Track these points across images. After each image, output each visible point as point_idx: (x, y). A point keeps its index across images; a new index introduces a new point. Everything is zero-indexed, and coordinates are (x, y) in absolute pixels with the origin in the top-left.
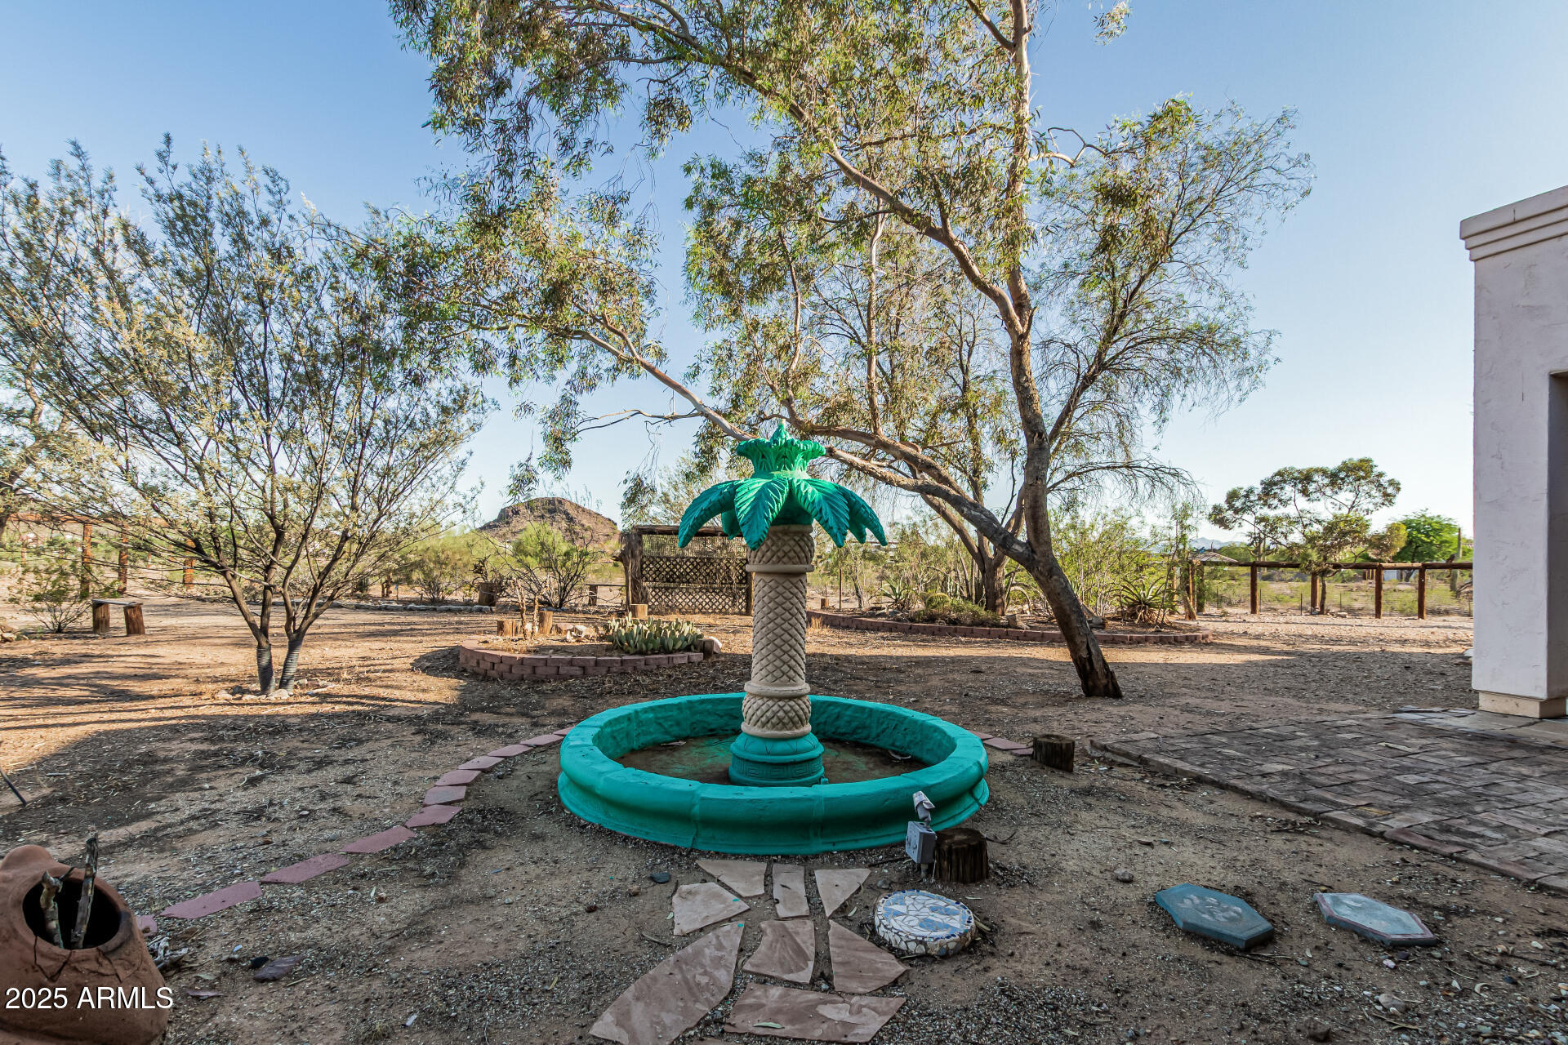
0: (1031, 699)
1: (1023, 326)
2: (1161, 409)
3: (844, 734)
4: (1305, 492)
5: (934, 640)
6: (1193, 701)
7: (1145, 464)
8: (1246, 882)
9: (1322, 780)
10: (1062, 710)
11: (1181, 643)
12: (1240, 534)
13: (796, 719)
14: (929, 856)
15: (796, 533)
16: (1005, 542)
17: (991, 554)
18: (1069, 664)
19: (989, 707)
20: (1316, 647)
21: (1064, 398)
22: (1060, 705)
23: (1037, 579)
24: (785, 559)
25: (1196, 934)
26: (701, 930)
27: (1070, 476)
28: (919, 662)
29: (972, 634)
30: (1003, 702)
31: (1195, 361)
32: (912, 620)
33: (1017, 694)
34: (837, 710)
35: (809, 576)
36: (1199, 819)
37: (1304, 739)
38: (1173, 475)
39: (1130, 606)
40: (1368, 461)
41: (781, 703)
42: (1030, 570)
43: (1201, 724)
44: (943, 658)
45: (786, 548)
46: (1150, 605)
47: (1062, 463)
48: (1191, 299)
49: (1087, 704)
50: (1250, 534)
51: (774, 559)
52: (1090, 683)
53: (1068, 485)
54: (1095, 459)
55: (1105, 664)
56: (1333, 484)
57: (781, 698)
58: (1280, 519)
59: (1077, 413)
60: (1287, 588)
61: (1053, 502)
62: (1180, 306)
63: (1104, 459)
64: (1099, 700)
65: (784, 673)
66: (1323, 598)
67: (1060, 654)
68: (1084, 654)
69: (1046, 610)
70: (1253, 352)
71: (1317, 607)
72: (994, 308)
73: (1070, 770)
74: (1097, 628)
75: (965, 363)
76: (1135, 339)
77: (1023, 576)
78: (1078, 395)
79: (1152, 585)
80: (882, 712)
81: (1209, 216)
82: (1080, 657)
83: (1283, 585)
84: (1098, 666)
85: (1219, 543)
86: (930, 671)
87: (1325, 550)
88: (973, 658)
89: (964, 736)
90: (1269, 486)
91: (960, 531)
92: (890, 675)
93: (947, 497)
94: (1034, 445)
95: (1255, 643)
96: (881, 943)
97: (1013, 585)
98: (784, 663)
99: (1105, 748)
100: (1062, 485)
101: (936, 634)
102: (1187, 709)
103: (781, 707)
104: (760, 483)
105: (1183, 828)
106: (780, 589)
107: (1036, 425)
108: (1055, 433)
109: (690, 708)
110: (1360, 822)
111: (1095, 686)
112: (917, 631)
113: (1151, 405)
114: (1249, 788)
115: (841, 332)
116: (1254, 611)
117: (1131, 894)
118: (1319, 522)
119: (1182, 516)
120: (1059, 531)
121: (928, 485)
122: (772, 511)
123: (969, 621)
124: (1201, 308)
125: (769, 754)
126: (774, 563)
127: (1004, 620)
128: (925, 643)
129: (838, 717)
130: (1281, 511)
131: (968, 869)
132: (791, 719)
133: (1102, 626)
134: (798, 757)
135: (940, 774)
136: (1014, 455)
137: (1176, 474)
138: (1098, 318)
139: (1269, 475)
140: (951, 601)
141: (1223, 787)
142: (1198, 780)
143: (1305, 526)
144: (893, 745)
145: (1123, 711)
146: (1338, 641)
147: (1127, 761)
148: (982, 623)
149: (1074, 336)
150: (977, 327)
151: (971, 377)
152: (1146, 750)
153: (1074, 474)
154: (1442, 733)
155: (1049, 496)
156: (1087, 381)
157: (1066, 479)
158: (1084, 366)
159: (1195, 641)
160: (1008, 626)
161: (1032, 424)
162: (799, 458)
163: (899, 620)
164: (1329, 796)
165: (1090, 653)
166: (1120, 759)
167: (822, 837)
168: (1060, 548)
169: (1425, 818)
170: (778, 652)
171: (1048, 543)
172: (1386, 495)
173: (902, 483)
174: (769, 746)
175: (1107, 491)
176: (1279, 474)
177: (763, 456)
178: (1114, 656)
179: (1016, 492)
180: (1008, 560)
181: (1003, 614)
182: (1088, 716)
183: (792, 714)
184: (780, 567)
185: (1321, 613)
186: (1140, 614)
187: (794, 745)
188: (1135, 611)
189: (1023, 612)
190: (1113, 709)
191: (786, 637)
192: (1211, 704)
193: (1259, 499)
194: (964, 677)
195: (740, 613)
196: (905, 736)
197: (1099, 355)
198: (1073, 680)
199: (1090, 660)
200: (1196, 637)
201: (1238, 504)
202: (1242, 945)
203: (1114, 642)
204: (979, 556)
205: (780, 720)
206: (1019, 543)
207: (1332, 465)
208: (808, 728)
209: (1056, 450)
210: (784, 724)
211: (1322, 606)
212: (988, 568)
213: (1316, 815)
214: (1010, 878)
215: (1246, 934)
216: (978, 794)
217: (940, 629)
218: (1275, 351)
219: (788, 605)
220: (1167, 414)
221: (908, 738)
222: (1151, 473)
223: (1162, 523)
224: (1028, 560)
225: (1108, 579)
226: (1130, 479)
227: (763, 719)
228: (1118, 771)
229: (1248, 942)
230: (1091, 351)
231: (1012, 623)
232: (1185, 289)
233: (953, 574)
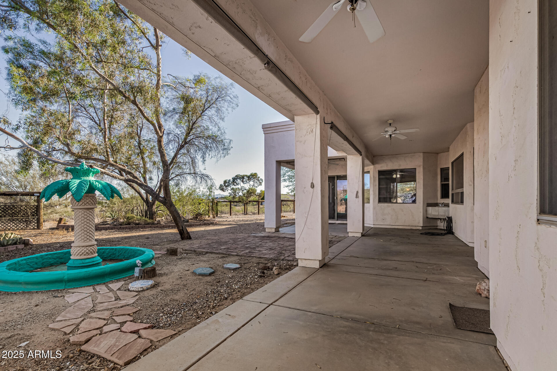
0: (166, 243)
1: (161, 133)
2: (203, 157)
3: (106, 258)
4: (243, 181)
5: (131, 231)
6: (209, 237)
7: (199, 173)
8: (211, 266)
9: (232, 248)
10: (175, 244)
11: (210, 225)
12: (226, 193)
13: (93, 252)
14: (141, 274)
15: (91, 196)
16: (156, 197)
17: (150, 200)
18: (177, 233)
19: (153, 247)
20: (242, 223)
21: (175, 150)
22: (175, 243)
23: (167, 208)
24: (87, 204)
25: (200, 275)
26: (78, 301)
27: (177, 176)
28: (126, 238)
29: (145, 227)
30: (157, 245)
31: (212, 145)
32: (121, 225)
33: (161, 242)
34: (103, 251)
35: (95, 209)
36: (205, 259)
37: (231, 241)
38: (207, 177)
39: (196, 215)
40: (256, 174)
41: (87, 248)
42: (164, 205)
43: (210, 242)
44: (135, 236)
45: (88, 201)
46: (201, 215)
47: (174, 172)
48: (211, 127)
49: (182, 242)
50: (229, 193)
51: (83, 204)
52: (183, 236)
53: (177, 178)
54: (185, 171)
55: (187, 232)
56: (249, 180)
57: (87, 246)
58: (237, 189)
59: (179, 156)
60: (240, 208)
61: (172, 183)
62: (207, 129)
63: (188, 171)
64: (185, 240)
65: (88, 239)
66: (247, 210)
67: (175, 231)
68: (181, 228)
69: (170, 218)
70: (226, 144)
71: (245, 213)
72: (152, 127)
73: (177, 255)
74: (186, 222)
75: (139, 134)
76: (196, 136)
77: (163, 208)
78: (179, 151)
79: (202, 208)
80: (120, 249)
81: (214, 105)
82: (180, 229)
83: (239, 207)
84: (185, 231)
85: (224, 195)
86: (131, 240)
87: (247, 197)
88: (146, 235)
89: (147, 250)
90: (234, 179)
91: (139, 193)
92: (115, 243)
93: (137, 183)
94: (165, 169)
95: (228, 223)
96: (131, 291)
97: (158, 211)
98: (88, 236)
99: (186, 250)
100: (175, 178)
101: (131, 229)
102: (208, 239)
103: (87, 249)
104: (77, 181)
105: (201, 261)
106: (86, 213)
107: (166, 163)
108: (172, 162)
109: (42, 258)
110: (236, 254)
111: (184, 237)
112: (123, 228)
113: (200, 156)
114: (217, 252)
115: (86, 116)
116: (231, 215)
117: (189, 272)
118: (246, 190)
119: (210, 188)
120: (174, 193)
121: (130, 179)
122: (85, 190)
123: (143, 223)
124: (213, 130)
125: (83, 263)
126: (83, 206)
127: (156, 222)
128: (127, 232)
129: (103, 253)
130: (237, 187)
131: (151, 274)
132: (91, 252)
133: (188, 221)
134: (94, 263)
135: (143, 257)
136: (158, 168)
137: (208, 177)
138: (184, 126)
139: (234, 176)
140: (136, 216)
141: (212, 253)
142: (207, 253)
143: (243, 191)
144: (124, 257)
145: (191, 242)
146: (247, 221)
147: (191, 252)
148: (148, 224)
149: (178, 131)
150: (143, 122)
151: (142, 139)
152: (196, 249)
153: (178, 175)
154: (257, 237)
155: (170, 182)
156: (182, 147)
157: (176, 177)
158: (181, 142)
159: (213, 224)
160: (157, 224)
161: (164, 162)
162: (91, 173)
163: (115, 225)
164: (232, 251)
165: (183, 228)
166: (189, 252)
167: (109, 277)
168: (174, 199)
169: (247, 251)
170: (85, 233)
171: (170, 197)
172: (260, 183)
173: (120, 178)
174: (83, 261)
175: (188, 181)
176: (236, 176)
177: (77, 172)
178: (190, 230)
179: (159, 180)
180: (157, 202)
181: (155, 220)
182: (182, 245)
183: (91, 251)
184: (86, 207)
185: (246, 214)
186: (199, 217)
187: (92, 260)
188: (198, 216)
189: (162, 220)
190: (189, 242)
191: (88, 228)
192: (213, 238)
193: (232, 183)
194: (143, 240)
195: (34, 229)
196: (128, 254)
197: (185, 139)
198: (179, 237)
199: (183, 230)
200: (213, 223)
201: (226, 184)
202: (208, 274)
203: (191, 226)
204: (147, 201)
205: (87, 253)
206: (161, 197)
207: (249, 174)
208: (97, 254)
209: (172, 167)
210: (88, 254)
211: (247, 213)
212: (150, 205)
213: (229, 254)
214: (161, 275)
215: (209, 272)
216: (152, 262)
217: (132, 227)
218: (232, 145)
219: (88, 218)
220: (205, 159)
221: (129, 255)
222: (201, 176)
223: (205, 190)
224: (164, 202)
225: (190, 207)
226: (195, 178)
227: (81, 253)
228: (189, 255)
229: (210, 273)
230: (183, 137)
231: (159, 223)
232: (209, 124)
233: (136, 208)
